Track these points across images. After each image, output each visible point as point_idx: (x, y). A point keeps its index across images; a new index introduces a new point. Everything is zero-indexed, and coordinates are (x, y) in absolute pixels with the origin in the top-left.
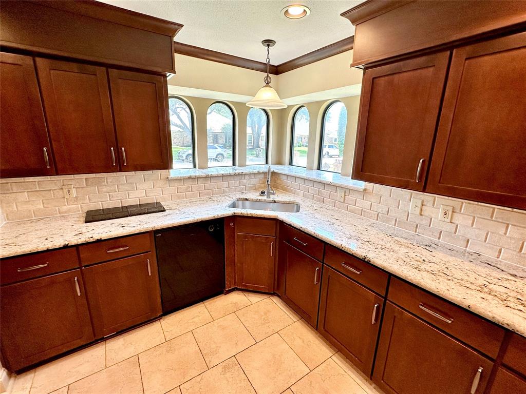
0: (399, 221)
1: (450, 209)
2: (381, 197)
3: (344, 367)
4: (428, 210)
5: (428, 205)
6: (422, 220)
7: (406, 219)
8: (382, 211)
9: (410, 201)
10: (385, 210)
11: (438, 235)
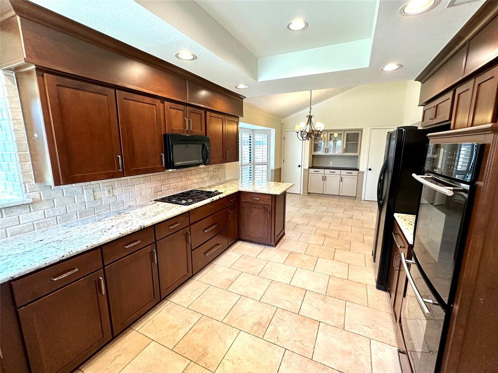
0: (80, 213)
1: (111, 187)
2: (53, 200)
3: (146, 321)
4: (98, 194)
5: (97, 191)
6: (96, 203)
7: (85, 209)
8: (59, 213)
9: (83, 192)
10: (63, 210)
11: (108, 208)
